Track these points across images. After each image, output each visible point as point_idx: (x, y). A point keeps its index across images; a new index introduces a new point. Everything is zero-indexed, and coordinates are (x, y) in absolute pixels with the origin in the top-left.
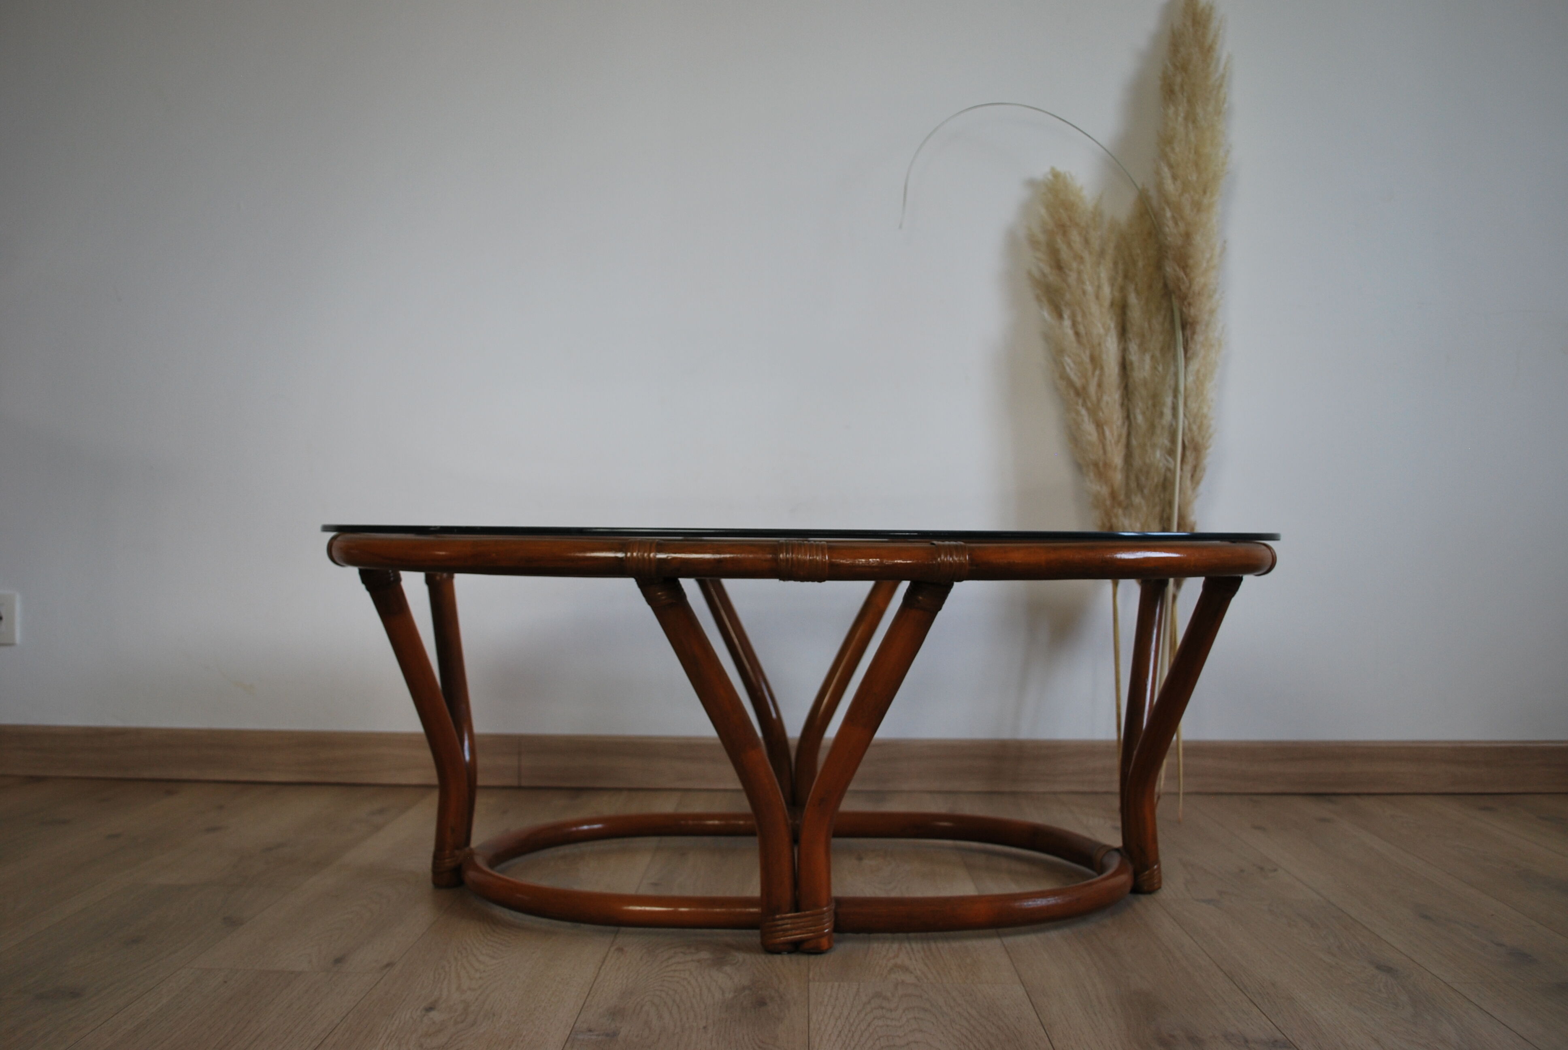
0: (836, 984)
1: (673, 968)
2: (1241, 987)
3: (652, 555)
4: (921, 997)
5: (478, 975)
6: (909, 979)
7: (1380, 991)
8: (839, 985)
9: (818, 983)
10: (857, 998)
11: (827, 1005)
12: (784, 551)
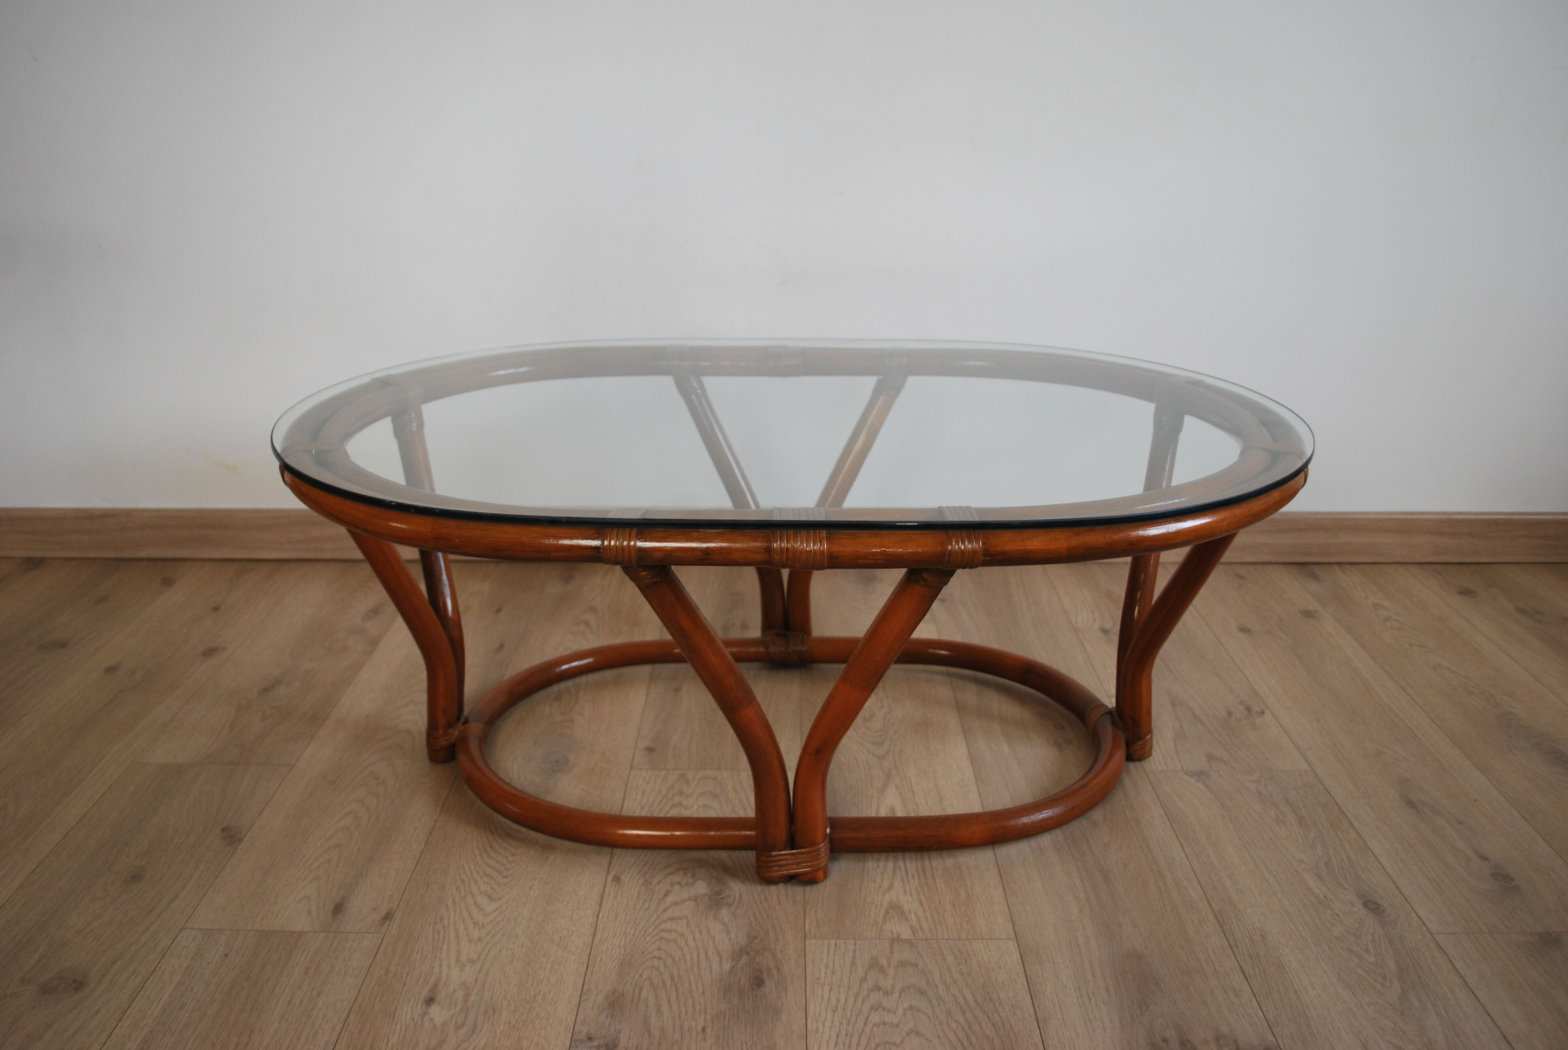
0: (833, 942)
1: (670, 913)
2: (1232, 943)
3: (632, 543)
4: (917, 965)
5: (476, 935)
6: (906, 934)
7: (1367, 951)
8: (836, 945)
9: (814, 941)
10: (853, 969)
11: (824, 984)
12: (779, 539)
